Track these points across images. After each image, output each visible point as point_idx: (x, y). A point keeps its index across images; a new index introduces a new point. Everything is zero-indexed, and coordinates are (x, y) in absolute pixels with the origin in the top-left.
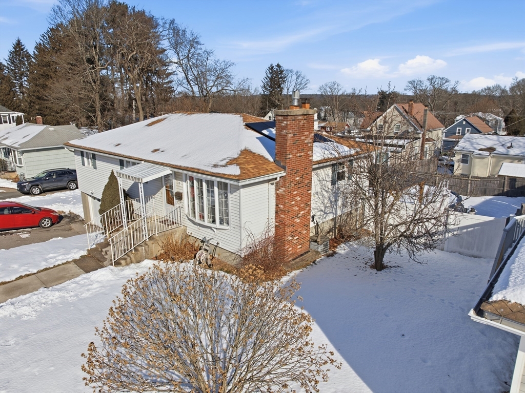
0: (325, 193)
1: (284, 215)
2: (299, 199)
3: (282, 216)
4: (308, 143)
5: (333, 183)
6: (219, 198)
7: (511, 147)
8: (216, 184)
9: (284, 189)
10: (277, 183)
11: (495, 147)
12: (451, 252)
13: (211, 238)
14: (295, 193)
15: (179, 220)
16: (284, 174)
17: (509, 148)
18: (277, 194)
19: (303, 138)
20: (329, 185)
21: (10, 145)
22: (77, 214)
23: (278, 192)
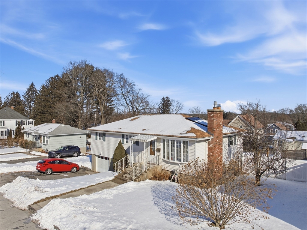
0: (226, 150)
1: (213, 157)
2: (218, 150)
3: (212, 158)
4: (221, 124)
5: (229, 146)
6: (183, 149)
7: (304, 136)
8: (182, 142)
9: (213, 145)
10: (209, 142)
11: (295, 137)
12: (290, 180)
13: (177, 169)
14: (217, 147)
15: (158, 162)
16: (213, 138)
17: (303, 137)
18: (209, 148)
19: (219, 122)
20: (227, 146)
21: (42, 133)
22: (86, 167)
23: (209, 146)
